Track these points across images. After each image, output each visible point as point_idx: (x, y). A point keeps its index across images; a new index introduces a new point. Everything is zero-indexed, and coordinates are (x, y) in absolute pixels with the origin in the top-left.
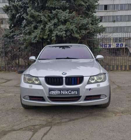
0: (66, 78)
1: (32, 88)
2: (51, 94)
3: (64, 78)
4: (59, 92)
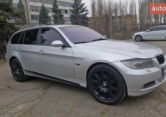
3: (164, 55)
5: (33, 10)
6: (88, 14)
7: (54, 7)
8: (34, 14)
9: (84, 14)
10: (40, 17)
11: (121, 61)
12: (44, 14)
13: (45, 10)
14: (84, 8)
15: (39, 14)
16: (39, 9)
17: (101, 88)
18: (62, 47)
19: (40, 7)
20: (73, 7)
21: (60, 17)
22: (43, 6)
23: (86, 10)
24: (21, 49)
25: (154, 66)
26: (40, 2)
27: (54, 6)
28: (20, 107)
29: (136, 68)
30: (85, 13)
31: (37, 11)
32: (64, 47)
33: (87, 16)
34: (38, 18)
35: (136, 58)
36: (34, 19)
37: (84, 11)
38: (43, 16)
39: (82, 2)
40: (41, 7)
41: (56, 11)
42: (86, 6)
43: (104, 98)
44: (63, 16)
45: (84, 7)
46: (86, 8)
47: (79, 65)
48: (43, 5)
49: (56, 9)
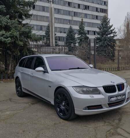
0: (117, 85)
1: (94, 98)
2: (112, 101)
3: (116, 86)
4: (116, 98)
5: (61, 32)
6: (116, 36)
7: (80, 30)
8: (62, 36)
9: (111, 37)
10: (67, 39)
11: (72, 87)
12: (71, 35)
13: (72, 32)
14: (112, 31)
15: (66, 35)
16: (67, 31)
17: (61, 106)
18: (43, 72)
19: (67, 28)
20: (100, 29)
21: (85, 39)
22: (71, 28)
23: (114, 32)
24: (22, 71)
25: (100, 94)
26: (69, 23)
27: (80, 28)
28: (8, 113)
29: (82, 93)
30: (112, 35)
31: (65, 33)
32: (44, 72)
33: (114, 38)
34: (65, 39)
35: (83, 86)
36: (61, 40)
37: (112, 33)
38: (69, 37)
39: (110, 24)
40: (69, 29)
41: (82, 33)
42: (115, 28)
43: (62, 114)
44: (88, 38)
45: (111, 29)
46: (115, 30)
47: (50, 87)
48: (71, 26)
49: (82, 31)
